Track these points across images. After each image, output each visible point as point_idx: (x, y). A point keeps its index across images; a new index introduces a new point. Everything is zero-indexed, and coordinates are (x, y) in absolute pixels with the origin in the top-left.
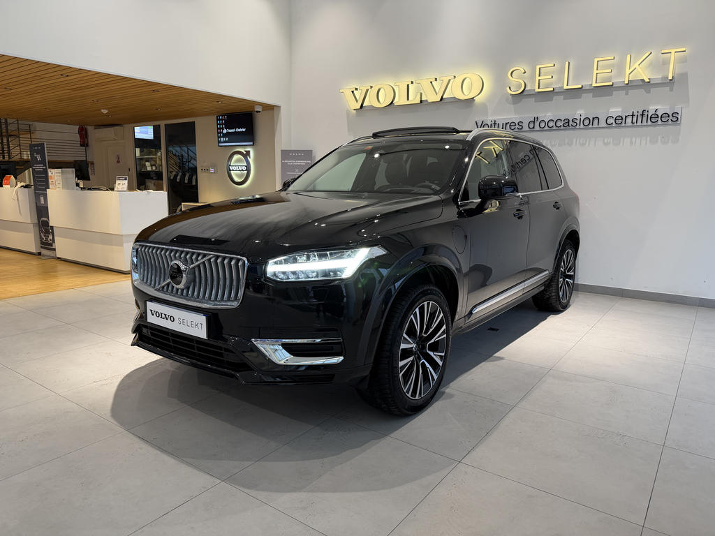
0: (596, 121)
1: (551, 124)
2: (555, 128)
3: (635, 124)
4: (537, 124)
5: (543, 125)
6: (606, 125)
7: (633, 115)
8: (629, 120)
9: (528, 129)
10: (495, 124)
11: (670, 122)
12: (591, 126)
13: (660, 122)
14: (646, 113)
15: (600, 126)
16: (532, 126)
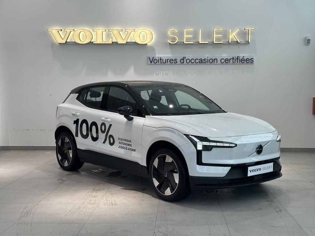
0: (216, 61)
1: (193, 61)
2: (195, 63)
3: (234, 63)
4: (185, 60)
5: (188, 61)
6: (220, 63)
7: (233, 59)
8: (231, 61)
9: (180, 63)
10: (161, 59)
11: (250, 63)
12: (213, 63)
13: (245, 63)
14: (239, 58)
15: (217, 63)
16: (182, 61)
